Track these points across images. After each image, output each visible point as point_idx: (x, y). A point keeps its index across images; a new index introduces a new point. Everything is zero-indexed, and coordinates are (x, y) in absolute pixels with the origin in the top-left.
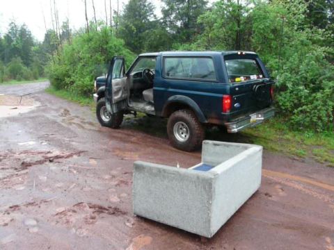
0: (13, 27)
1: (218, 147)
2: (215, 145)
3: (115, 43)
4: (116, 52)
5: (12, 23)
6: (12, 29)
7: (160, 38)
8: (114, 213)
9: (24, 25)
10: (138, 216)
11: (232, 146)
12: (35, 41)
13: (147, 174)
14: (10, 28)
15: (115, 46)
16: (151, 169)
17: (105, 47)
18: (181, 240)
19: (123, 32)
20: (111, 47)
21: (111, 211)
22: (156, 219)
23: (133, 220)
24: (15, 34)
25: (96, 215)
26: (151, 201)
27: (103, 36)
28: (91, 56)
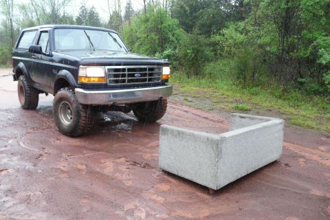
0: (84, 10)
1: (243, 119)
2: (242, 117)
3: (170, 23)
4: (170, 31)
5: (83, 6)
6: (83, 12)
7: (214, 17)
8: (144, 167)
9: (93, 8)
10: (163, 171)
11: (256, 118)
12: (102, 22)
13: (170, 135)
14: (80, 11)
15: (169, 25)
16: (173, 131)
17: (160, 27)
18: (194, 191)
19: (179, 12)
20: (165, 27)
21: (143, 165)
22: (176, 173)
23: (158, 173)
24: (85, 17)
25: (131, 166)
26: (172, 158)
27: (158, 17)
28: (148, 36)
